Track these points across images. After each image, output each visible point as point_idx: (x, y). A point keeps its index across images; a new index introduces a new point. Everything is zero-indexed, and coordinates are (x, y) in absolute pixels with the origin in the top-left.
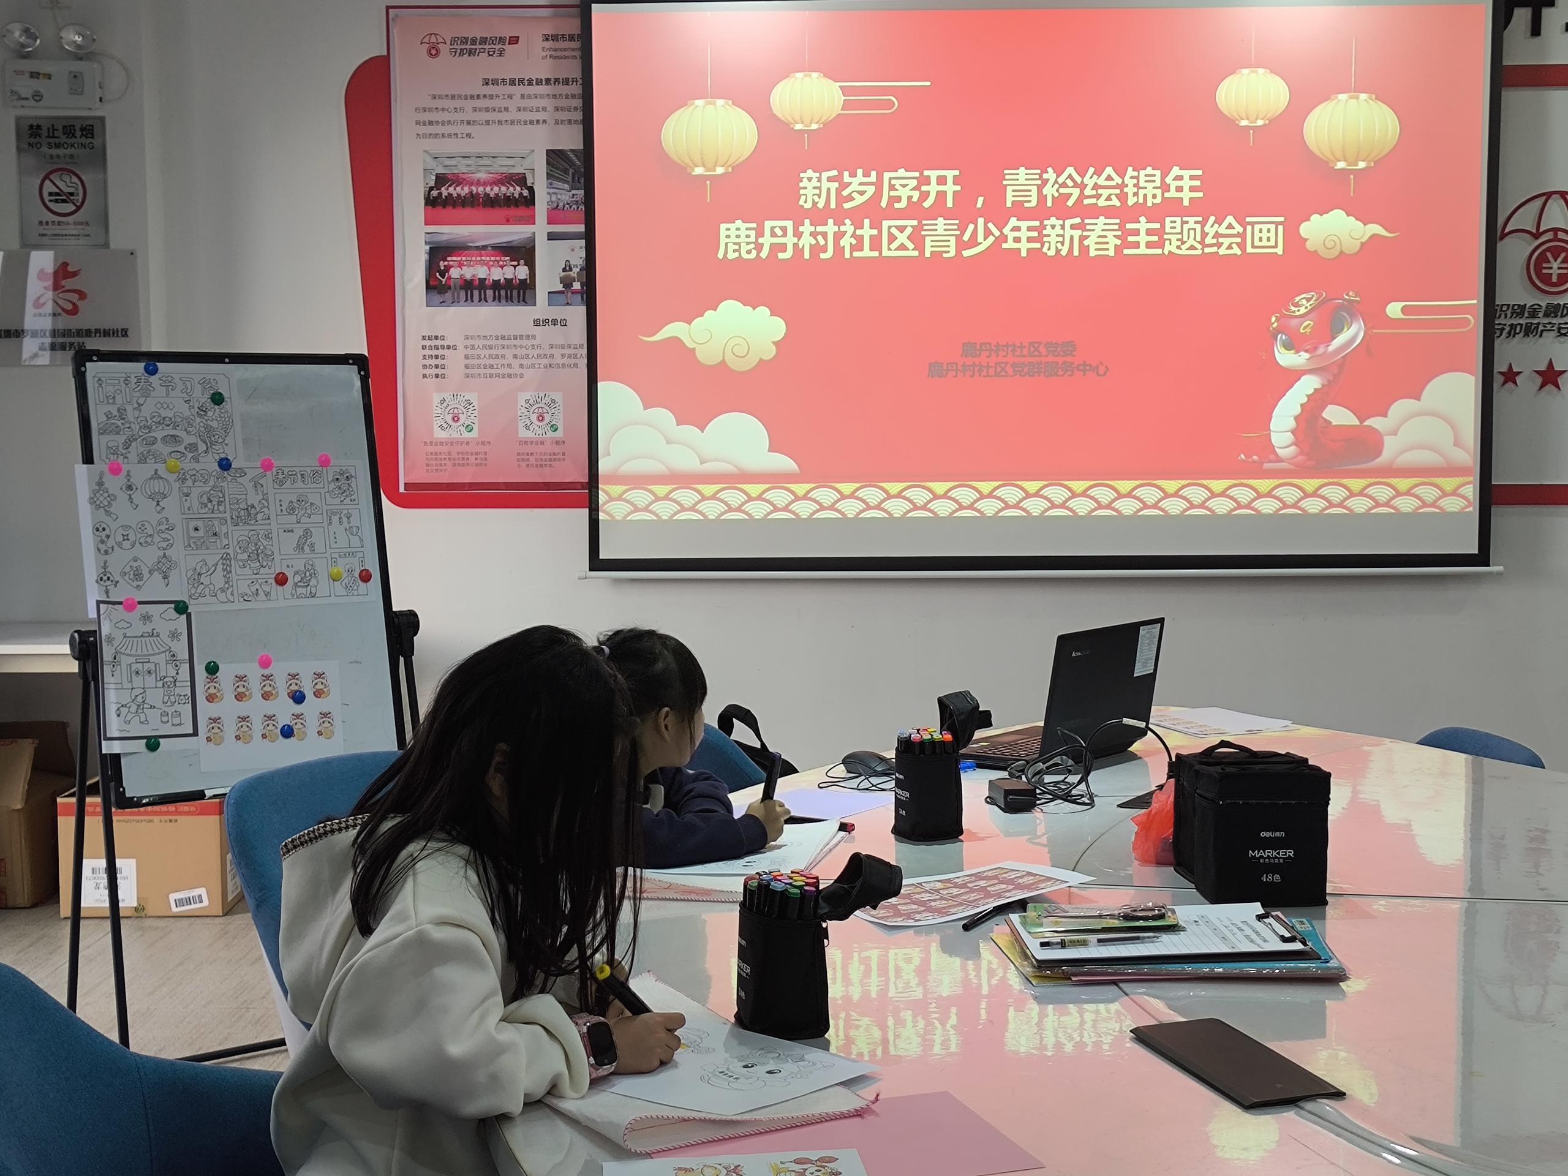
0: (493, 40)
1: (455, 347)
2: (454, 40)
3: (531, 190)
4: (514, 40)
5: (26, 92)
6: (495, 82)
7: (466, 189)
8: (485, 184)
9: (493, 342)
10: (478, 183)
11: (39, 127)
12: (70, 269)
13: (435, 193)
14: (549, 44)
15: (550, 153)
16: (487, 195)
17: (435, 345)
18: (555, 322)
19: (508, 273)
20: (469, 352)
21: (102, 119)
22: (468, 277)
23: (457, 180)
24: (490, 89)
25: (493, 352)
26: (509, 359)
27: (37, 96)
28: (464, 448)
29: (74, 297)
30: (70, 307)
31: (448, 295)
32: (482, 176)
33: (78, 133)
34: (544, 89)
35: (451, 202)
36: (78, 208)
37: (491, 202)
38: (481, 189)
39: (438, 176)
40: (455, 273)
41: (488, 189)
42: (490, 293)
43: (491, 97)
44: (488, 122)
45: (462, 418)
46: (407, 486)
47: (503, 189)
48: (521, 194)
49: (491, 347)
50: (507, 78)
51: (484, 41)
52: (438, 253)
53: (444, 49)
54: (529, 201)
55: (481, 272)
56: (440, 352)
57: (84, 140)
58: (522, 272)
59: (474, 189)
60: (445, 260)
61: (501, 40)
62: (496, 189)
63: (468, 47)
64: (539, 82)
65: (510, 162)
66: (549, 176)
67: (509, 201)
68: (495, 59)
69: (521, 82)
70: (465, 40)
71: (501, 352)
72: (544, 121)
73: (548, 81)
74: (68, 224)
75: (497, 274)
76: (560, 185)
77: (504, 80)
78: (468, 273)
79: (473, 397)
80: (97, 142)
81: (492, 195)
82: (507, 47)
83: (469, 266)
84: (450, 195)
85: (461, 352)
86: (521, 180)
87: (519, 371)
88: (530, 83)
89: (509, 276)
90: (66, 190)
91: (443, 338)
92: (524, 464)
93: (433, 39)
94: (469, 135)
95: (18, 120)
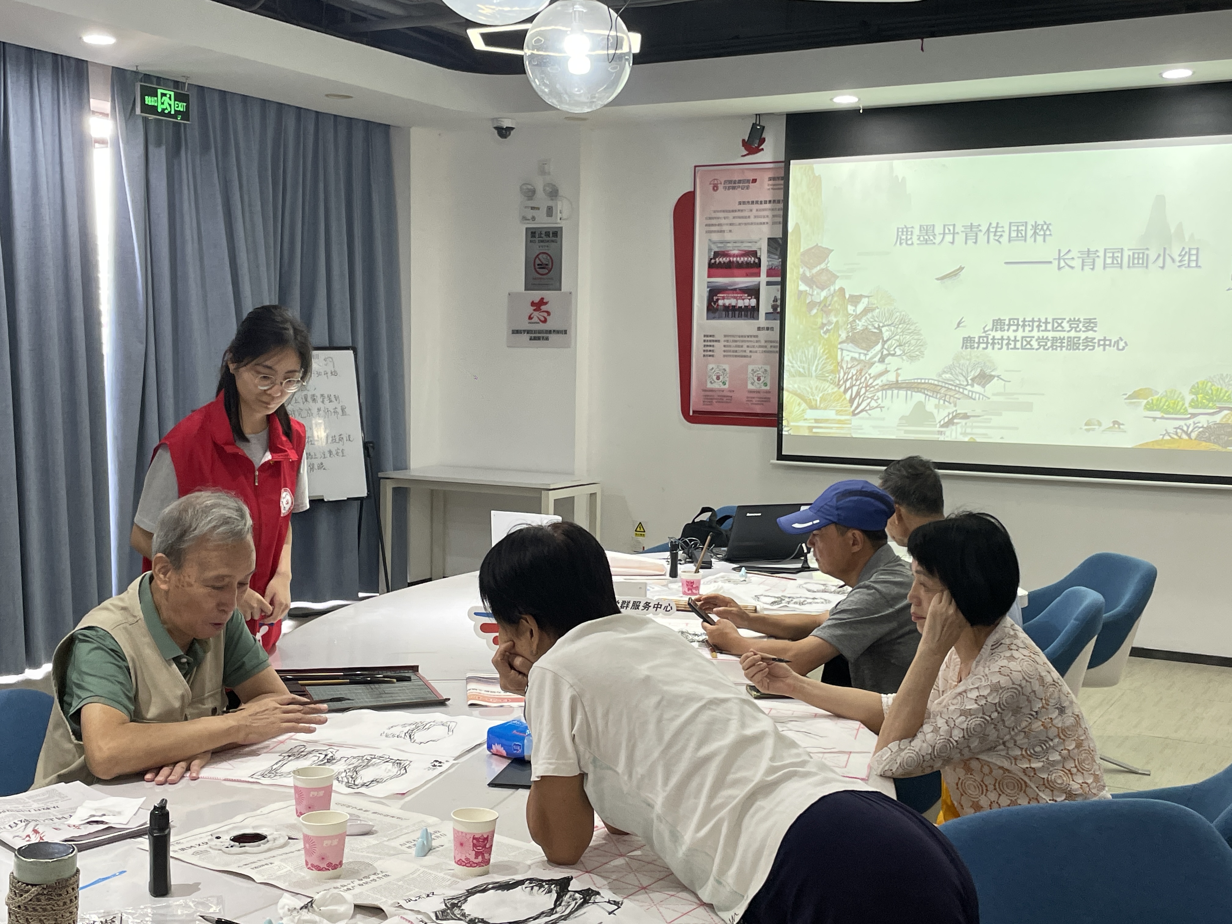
0: (744, 181)
1: (719, 341)
2: (725, 182)
3: (760, 259)
4: (754, 181)
5: (529, 217)
6: (744, 203)
7: (728, 259)
8: (737, 256)
9: (738, 339)
10: (734, 256)
11: (535, 233)
12: (545, 301)
13: (713, 261)
14: (771, 182)
15: (769, 239)
16: (737, 262)
17: (710, 340)
18: (768, 329)
19: (747, 302)
20: (726, 344)
21: (561, 228)
22: (727, 304)
23: (724, 254)
24: (742, 207)
25: (738, 344)
26: (745, 348)
27: (533, 218)
28: (721, 393)
29: (545, 314)
30: (543, 319)
31: (717, 315)
32: (736, 252)
33: (551, 235)
34: (768, 206)
35: (721, 266)
36: (550, 271)
37: (740, 266)
38: (735, 259)
39: (715, 252)
40: (721, 302)
41: (738, 259)
42: (737, 313)
43: (742, 211)
44: (740, 224)
45: (721, 377)
46: (694, 412)
47: (746, 259)
48: (754, 261)
49: (736, 341)
50: (750, 200)
51: (740, 182)
52: (714, 292)
53: (721, 187)
54: (758, 265)
55: (733, 302)
56: (712, 344)
57: (553, 239)
58: (753, 302)
59: (731, 259)
60: (716, 296)
61: (748, 181)
62: (742, 259)
63: (732, 185)
64: (766, 202)
65: (750, 244)
66: (769, 252)
67: (748, 265)
68: (744, 191)
69: (757, 202)
70: (730, 182)
71: (741, 344)
72: (767, 223)
73: (770, 201)
74: (544, 279)
75: (741, 303)
76: (773, 256)
77: (748, 202)
78: (727, 302)
79: (726, 367)
80: (558, 239)
81: (740, 262)
82: (751, 185)
83: (727, 299)
84: (720, 262)
85: (723, 343)
86: (754, 253)
87: (749, 354)
88: (761, 203)
89: (747, 304)
90: (545, 262)
91: (713, 336)
92: (749, 403)
93: (716, 182)
94: (730, 231)
95: (527, 229)
